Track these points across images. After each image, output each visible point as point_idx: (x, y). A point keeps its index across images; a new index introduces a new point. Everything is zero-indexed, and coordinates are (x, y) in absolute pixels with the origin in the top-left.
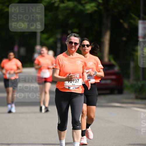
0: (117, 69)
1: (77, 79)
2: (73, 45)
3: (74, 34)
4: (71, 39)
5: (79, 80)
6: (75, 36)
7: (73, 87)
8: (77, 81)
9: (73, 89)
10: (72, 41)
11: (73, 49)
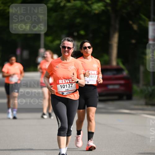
0: (125, 73)
1: (70, 84)
2: (67, 49)
3: (67, 38)
4: (64, 44)
5: (72, 84)
6: (69, 41)
7: (67, 92)
8: (71, 85)
9: (66, 94)
10: (66, 45)
11: (67, 54)
